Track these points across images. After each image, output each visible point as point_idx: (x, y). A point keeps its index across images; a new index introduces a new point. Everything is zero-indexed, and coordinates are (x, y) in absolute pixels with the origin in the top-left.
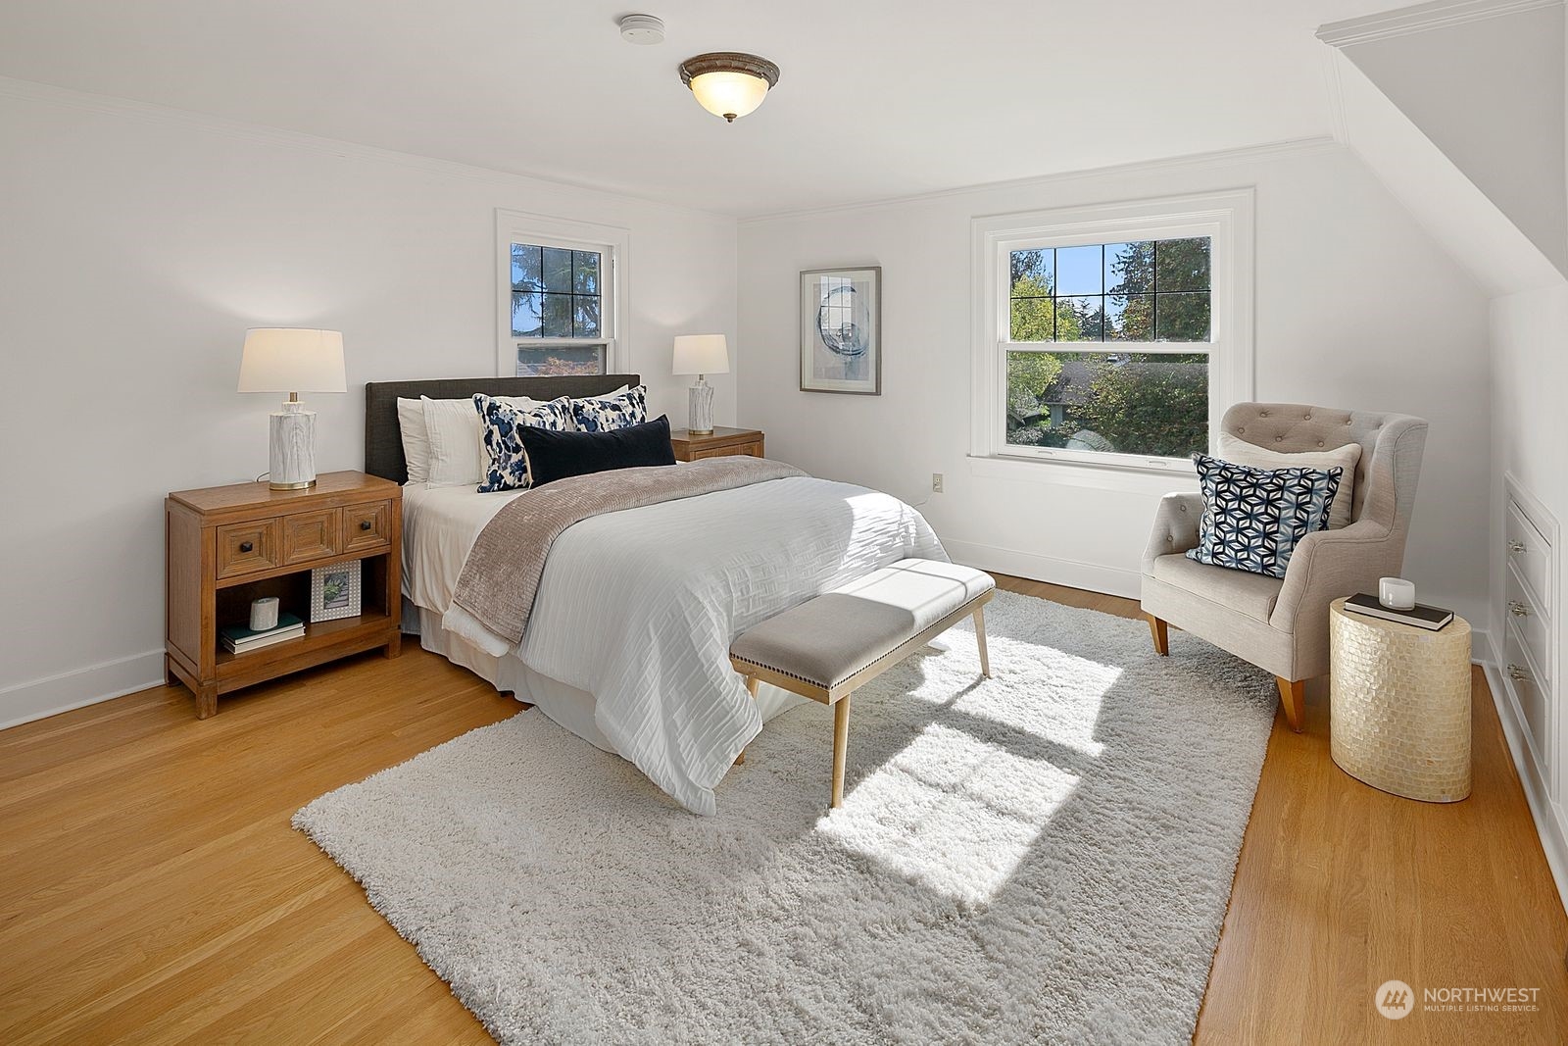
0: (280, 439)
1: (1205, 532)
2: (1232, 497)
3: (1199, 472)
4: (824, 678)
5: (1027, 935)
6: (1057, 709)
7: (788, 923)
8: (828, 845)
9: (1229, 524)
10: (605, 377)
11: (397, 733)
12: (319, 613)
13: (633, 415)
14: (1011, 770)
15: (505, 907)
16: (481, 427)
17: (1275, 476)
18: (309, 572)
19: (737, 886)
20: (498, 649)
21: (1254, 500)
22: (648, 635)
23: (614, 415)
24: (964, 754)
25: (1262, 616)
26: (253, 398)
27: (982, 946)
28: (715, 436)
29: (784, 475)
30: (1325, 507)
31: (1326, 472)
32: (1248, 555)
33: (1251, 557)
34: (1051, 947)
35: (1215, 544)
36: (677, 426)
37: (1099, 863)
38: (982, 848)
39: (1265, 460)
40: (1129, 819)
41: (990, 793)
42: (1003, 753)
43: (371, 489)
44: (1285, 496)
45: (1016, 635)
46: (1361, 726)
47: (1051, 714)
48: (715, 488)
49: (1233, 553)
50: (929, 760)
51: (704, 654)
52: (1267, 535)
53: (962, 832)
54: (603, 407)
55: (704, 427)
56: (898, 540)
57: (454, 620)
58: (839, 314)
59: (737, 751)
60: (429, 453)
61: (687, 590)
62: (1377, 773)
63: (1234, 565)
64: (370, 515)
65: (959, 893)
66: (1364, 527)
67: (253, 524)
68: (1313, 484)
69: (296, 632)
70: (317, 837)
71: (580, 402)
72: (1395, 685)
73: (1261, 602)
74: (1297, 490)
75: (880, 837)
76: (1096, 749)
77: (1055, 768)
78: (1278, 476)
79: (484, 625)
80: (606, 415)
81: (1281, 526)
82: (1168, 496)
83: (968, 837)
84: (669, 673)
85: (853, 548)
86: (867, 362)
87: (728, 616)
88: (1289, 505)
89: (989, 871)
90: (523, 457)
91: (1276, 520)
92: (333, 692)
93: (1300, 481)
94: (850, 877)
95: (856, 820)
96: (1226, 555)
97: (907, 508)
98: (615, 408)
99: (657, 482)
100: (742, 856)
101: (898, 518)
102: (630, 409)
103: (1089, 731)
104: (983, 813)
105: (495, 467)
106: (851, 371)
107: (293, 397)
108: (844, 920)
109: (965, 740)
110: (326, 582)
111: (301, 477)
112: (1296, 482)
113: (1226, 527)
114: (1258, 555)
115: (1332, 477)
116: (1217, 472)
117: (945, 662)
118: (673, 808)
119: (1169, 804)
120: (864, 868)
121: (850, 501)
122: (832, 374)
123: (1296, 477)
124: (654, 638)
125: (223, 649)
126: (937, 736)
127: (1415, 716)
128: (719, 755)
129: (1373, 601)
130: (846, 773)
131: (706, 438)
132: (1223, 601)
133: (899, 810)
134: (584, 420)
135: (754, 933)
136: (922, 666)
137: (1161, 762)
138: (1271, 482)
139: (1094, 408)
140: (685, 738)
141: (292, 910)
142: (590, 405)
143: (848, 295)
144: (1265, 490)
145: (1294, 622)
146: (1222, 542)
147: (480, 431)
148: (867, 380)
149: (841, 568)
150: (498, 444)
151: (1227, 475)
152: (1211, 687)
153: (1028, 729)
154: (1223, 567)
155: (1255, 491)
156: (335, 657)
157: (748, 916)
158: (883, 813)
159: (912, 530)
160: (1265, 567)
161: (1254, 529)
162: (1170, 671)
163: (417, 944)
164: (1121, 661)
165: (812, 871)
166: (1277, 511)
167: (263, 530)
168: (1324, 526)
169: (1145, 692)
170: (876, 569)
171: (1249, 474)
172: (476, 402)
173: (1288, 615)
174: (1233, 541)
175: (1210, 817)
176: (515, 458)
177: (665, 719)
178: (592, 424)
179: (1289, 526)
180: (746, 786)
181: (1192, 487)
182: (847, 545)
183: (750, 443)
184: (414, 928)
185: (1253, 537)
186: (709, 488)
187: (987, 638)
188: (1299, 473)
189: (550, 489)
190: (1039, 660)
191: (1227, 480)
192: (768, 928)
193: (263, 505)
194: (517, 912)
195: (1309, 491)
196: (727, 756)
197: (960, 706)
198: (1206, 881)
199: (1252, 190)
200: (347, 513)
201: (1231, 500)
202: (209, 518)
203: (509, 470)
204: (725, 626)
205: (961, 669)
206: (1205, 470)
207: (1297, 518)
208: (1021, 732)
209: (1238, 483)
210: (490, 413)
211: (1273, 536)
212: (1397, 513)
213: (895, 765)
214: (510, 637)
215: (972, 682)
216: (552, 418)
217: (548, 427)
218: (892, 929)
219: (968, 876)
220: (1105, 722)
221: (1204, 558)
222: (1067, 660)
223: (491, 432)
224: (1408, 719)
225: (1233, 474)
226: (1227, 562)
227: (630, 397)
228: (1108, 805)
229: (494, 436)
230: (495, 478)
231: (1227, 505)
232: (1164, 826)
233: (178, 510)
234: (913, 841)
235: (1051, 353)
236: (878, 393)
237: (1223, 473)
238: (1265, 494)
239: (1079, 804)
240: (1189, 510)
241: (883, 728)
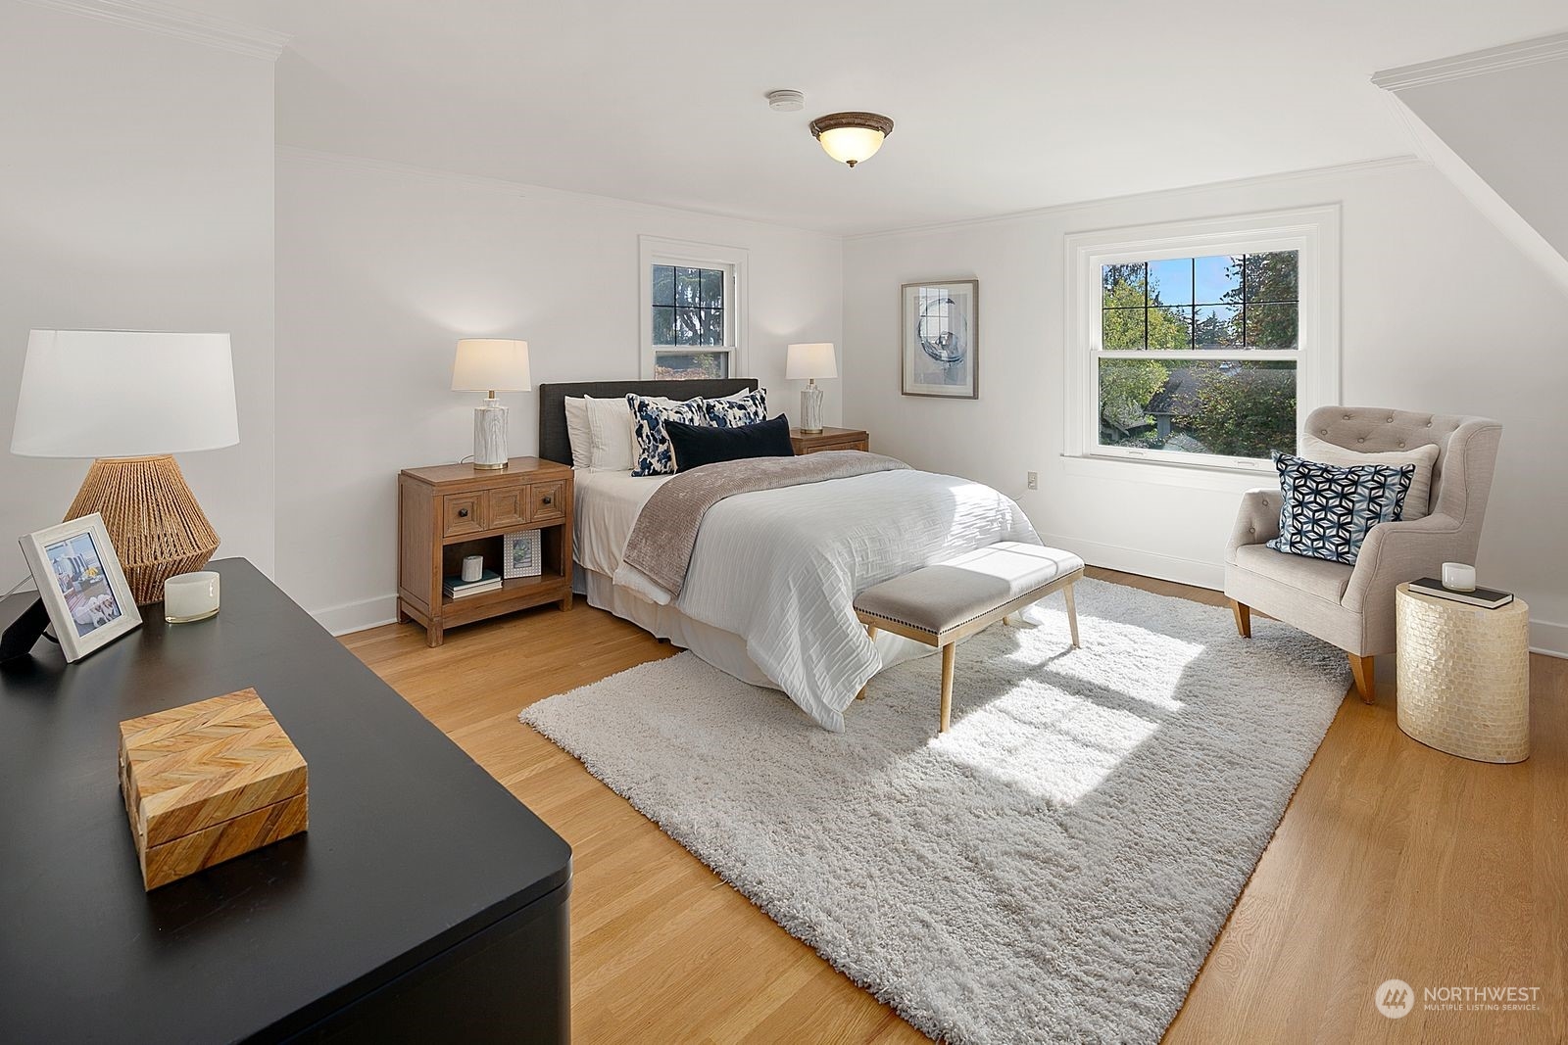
0: (483, 429)
1: (1284, 524)
2: (1308, 491)
3: (1278, 469)
4: (933, 626)
5: (1103, 825)
6: (1138, 674)
7: (909, 804)
8: (938, 758)
9: (1305, 516)
10: (727, 381)
11: (583, 664)
12: (510, 571)
13: (756, 414)
14: (1096, 716)
15: (690, 779)
16: (633, 422)
17: (1351, 472)
18: (501, 538)
19: (867, 778)
20: (663, 599)
21: (1329, 494)
22: (790, 588)
23: (740, 413)
24: (1054, 702)
25: (1334, 597)
26: (461, 396)
27: (1066, 831)
28: (824, 435)
29: (891, 466)
30: (1398, 501)
31: (1399, 469)
32: (1324, 544)
33: (1327, 546)
34: (1123, 833)
35: (1293, 534)
36: (794, 424)
37: (1169, 784)
38: (1069, 768)
39: (1342, 458)
40: (1199, 756)
41: (1076, 729)
42: (1089, 703)
43: (544, 471)
44: (1359, 491)
45: (1106, 615)
46: (1423, 694)
47: (1134, 677)
48: (832, 476)
49: (1309, 542)
50: (1023, 705)
51: (834, 603)
52: (1341, 526)
53: (1051, 756)
54: (731, 407)
55: (815, 427)
56: (995, 525)
57: (623, 575)
58: (935, 326)
59: (861, 683)
60: (591, 443)
61: (819, 552)
62: (1436, 735)
63: (1310, 554)
64: (549, 492)
65: (1048, 795)
66: (1437, 519)
67: (468, 495)
68: (1385, 480)
69: (495, 584)
70: (541, 728)
71: (711, 401)
72: (1452, 656)
73: (1335, 585)
74: (1370, 485)
75: (981, 754)
76: (1176, 706)
77: (1135, 716)
78: (1353, 472)
79: (652, 579)
80: (734, 413)
81: (1354, 517)
82: (1251, 491)
83: (1056, 759)
84: (805, 619)
85: (956, 529)
86: (965, 370)
87: (851, 575)
88: (1362, 498)
89: (1072, 783)
90: (669, 447)
91: (1350, 512)
92: (526, 633)
93: (1373, 477)
94: (957, 779)
95: (961, 742)
96: (1303, 544)
97: (1003, 497)
98: (741, 407)
99: (785, 469)
100: (869, 759)
101: (996, 506)
102: (754, 409)
103: (1169, 690)
104: (1069, 744)
105: (645, 456)
106: (950, 376)
107: (492, 394)
108: (953, 805)
109: (1057, 692)
110: (515, 547)
111: (497, 460)
112: (1370, 477)
113: (1302, 519)
114: (1333, 544)
115: (1404, 474)
116: (1295, 468)
117: (1039, 634)
118: (813, 725)
119: (1236, 748)
120: (968, 774)
121: (954, 490)
122: (930, 379)
123: (1370, 473)
124: (793, 590)
125: (446, 595)
126: (1031, 688)
127: (1471, 684)
128: (847, 685)
129: (1437, 584)
130: (952, 710)
131: (817, 436)
132: (1299, 585)
133: (998, 737)
134: (715, 418)
135: (882, 808)
136: (1018, 636)
137: (1233, 718)
138: (1346, 478)
139: (1202, 419)
140: (819, 670)
141: (534, 773)
142: (720, 405)
143: (945, 306)
144: (1340, 485)
145: (1364, 602)
146: (1299, 532)
147: (632, 427)
148: (965, 385)
149: (946, 545)
150: (647, 436)
151: (1305, 472)
152: (1289, 664)
153: (1112, 687)
154: (1301, 555)
155: (1330, 486)
156: (525, 607)
157: (877, 798)
158: (984, 738)
159: (1008, 517)
160: (1340, 555)
161: (1329, 520)
162: (1251, 650)
163: (629, 798)
164: (1204, 640)
165: (926, 774)
166: (1351, 504)
167: (474, 500)
168: (1397, 517)
169: (1224, 664)
170: (976, 549)
171: (1326, 470)
172: (629, 400)
173: (1357, 597)
174: (1309, 531)
175: (1273, 759)
176: (662, 448)
177: (803, 655)
178: (722, 421)
179: (1363, 518)
180: (868, 714)
181: (1272, 485)
182: (951, 527)
183: (858, 440)
184: (626, 788)
185: (1328, 528)
186: (827, 476)
187: (1078, 617)
188: (1373, 469)
189: (697, 473)
190: (1126, 636)
191: (1304, 476)
192: (893, 806)
193: (468, 481)
194: (699, 783)
195: (1382, 486)
196: (853, 686)
197: (1052, 667)
198: (1262, 801)
199: (1338, 206)
200: (534, 490)
201: (1308, 494)
202: (439, 488)
203: (657, 458)
204: (849, 584)
205: (1054, 640)
206: (1284, 466)
207: (1370, 510)
208: (1107, 689)
209: (1314, 478)
210: (640, 410)
211: (1347, 527)
212: (1469, 507)
213: (994, 706)
214: (672, 589)
215: (1063, 651)
216: (690, 415)
217: (687, 423)
218: (992, 813)
219: (1056, 784)
220: (1184, 686)
221: (1283, 547)
222: (1152, 637)
223: (641, 426)
224: (1465, 687)
225: (1310, 470)
226: (1305, 550)
227: (753, 398)
228: (1181, 745)
229: (644, 429)
230: (645, 465)
231: (1303, 498)
232: (1229, 762)
233: (409, 483)
234: (1011, 760)
235: (1157, 361)
236: (975, 396)
237: (1301, 469)
238: (1340, 488)
239: (1155, 743)
240: (1271, 506)
241: (983, 680)
